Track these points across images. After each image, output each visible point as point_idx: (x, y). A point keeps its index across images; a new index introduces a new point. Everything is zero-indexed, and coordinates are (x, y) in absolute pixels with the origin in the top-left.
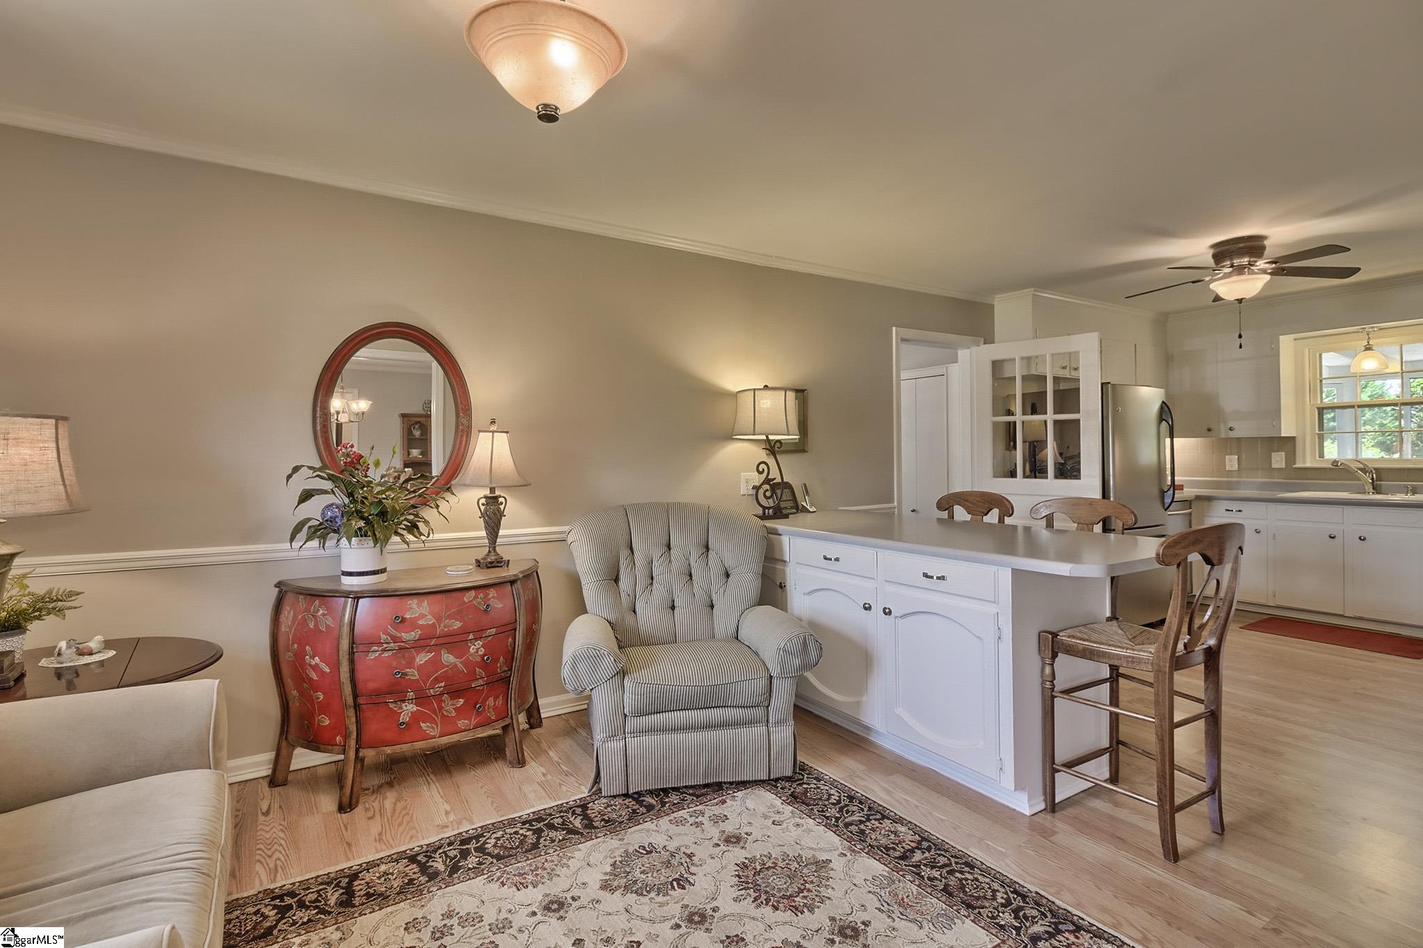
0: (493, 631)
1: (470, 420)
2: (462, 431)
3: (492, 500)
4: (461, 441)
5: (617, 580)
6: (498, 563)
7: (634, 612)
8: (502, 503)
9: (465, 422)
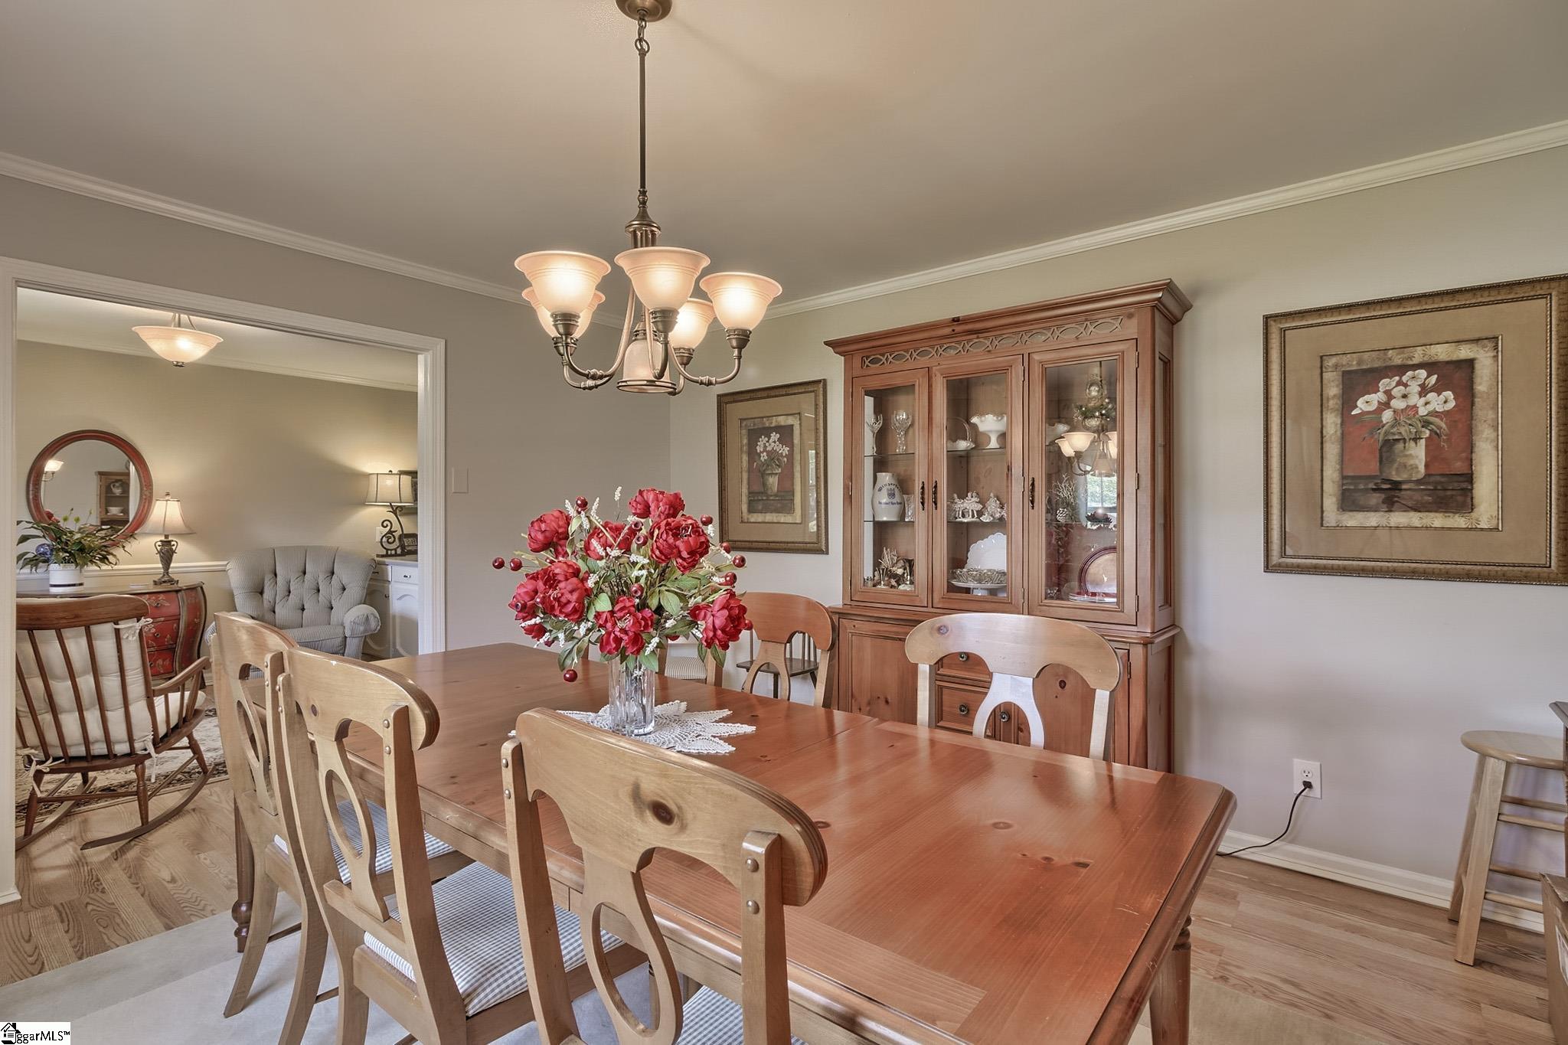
0: (162, 619)
1: (151, 493)
2: (145, 499)
3: (167, 543)
4: (144, 506)
5: (262, 593)
6: (171, 581)
7: (274, 612)
8: (174, 545)
9: (147, 493)
